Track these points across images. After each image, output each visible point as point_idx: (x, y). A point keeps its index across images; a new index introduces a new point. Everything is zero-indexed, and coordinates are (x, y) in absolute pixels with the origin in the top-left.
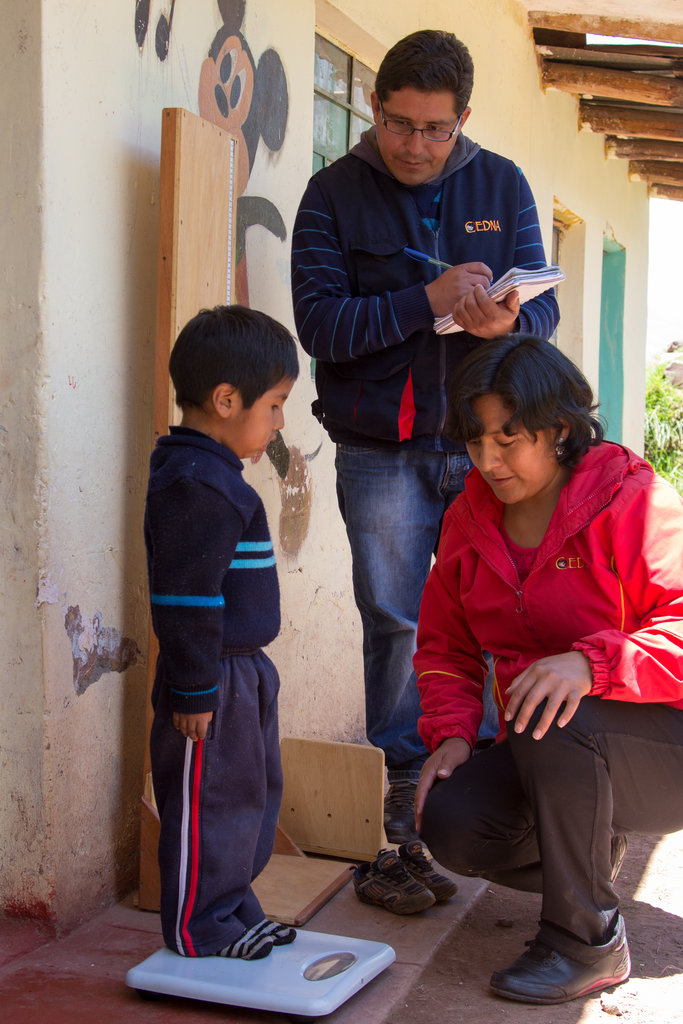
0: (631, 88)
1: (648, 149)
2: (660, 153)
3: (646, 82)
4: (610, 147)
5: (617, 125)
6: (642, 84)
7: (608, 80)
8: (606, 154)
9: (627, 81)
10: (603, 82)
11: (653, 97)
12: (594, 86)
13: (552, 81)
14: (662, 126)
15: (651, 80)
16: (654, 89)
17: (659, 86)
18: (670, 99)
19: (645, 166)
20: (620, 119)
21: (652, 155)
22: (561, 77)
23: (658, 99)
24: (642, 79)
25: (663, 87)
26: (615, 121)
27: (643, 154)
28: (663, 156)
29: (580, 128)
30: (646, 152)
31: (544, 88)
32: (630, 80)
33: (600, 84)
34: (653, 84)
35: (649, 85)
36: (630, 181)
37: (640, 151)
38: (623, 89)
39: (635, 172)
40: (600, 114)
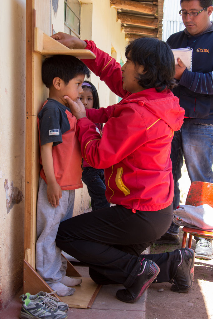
0: (139, 7)
1: (134, 30)
2: (138, 31)
3: (144, 5)
4: (122, 29)
5: (129, 21)
6: (143, 6)
7: (132, 4)
8: (121, 31)
9: (138, 5)
10: (130, 5)
11: (146, 10)
12: (127, 6)
13: (114, 4)
14: (143, 22)
15: (146, 5)
16: (147, 8)
17: (148, 7)
18: (152, 11)
19: (130, 36)
20: (130, 18)
21: (136, 32)
22: (116, 2)
23: (148, 11)
24: (143, 4)
25: (150, 7)
26: (129, 19)
27: (133, 31)
28: (139, 32)
29: (117, 21)
30: (134, 31)
31: (111, 6)
32: (139, 5)
33: (129, 5)
34: (146, 6)
35: (145, 7)
36: (125, 40)
37: (132, 30)
38: (137, 7)
39: (127, 38)
40: (124, 17)
